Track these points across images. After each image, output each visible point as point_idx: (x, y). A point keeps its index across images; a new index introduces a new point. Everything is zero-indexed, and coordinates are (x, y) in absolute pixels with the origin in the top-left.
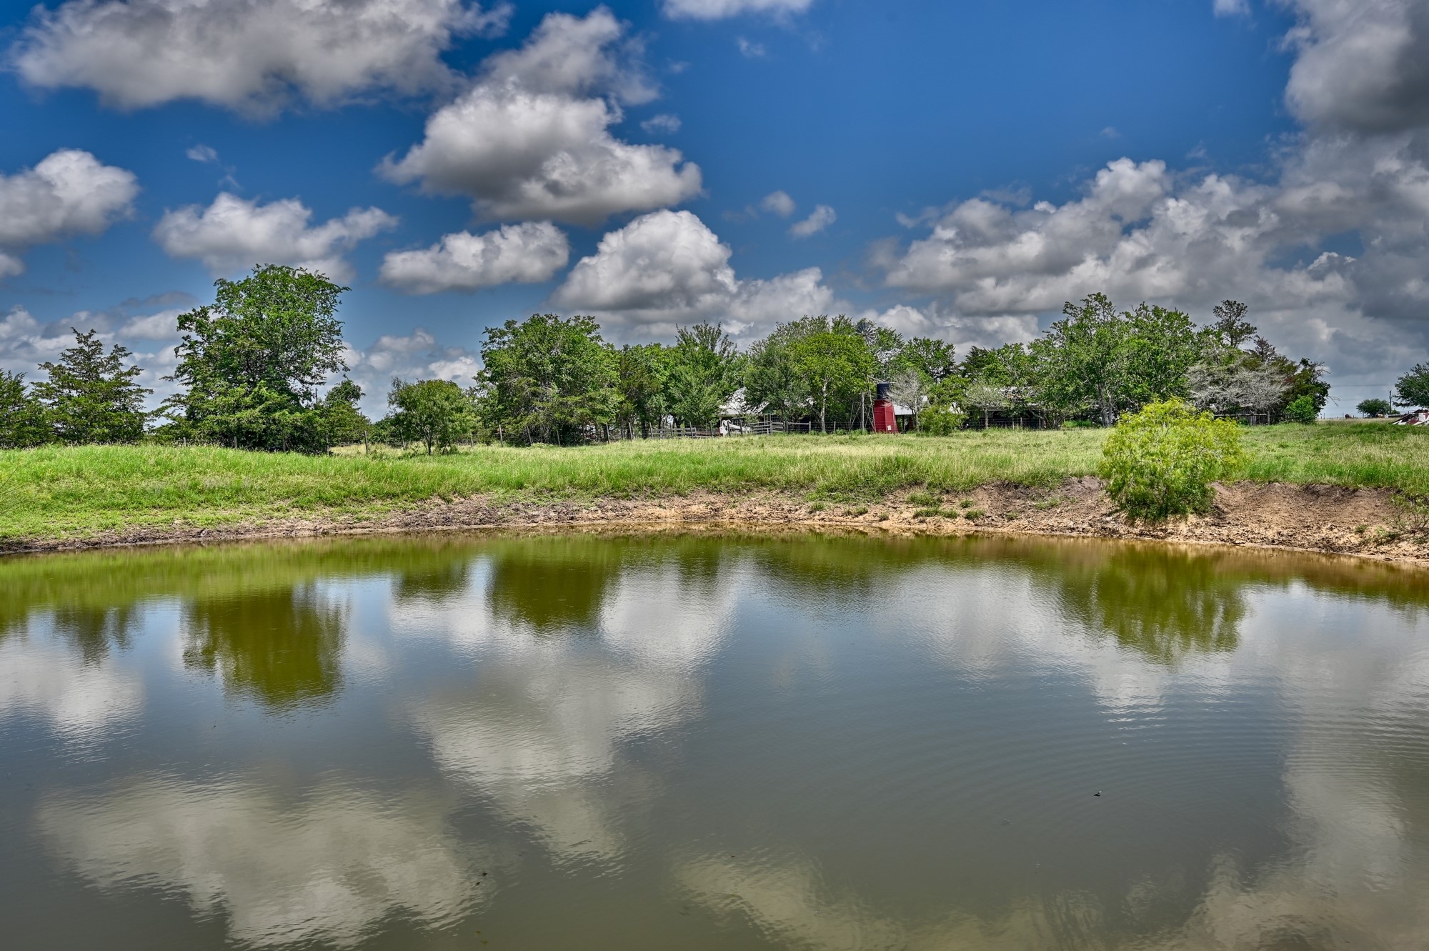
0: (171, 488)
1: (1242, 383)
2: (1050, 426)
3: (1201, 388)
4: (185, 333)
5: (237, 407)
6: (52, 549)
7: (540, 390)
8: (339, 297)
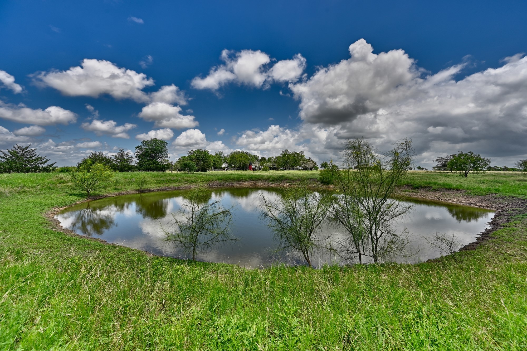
0: (166, 180)
1: (308, 164)
2: (278, 170)
3: (302, 164)
4: (137, 150)
5: (150, 164)
6: (153, 191)
7: (199, 162)
8: (168, 145)
